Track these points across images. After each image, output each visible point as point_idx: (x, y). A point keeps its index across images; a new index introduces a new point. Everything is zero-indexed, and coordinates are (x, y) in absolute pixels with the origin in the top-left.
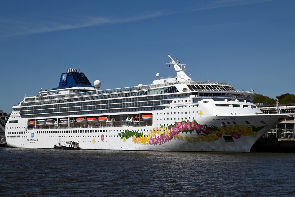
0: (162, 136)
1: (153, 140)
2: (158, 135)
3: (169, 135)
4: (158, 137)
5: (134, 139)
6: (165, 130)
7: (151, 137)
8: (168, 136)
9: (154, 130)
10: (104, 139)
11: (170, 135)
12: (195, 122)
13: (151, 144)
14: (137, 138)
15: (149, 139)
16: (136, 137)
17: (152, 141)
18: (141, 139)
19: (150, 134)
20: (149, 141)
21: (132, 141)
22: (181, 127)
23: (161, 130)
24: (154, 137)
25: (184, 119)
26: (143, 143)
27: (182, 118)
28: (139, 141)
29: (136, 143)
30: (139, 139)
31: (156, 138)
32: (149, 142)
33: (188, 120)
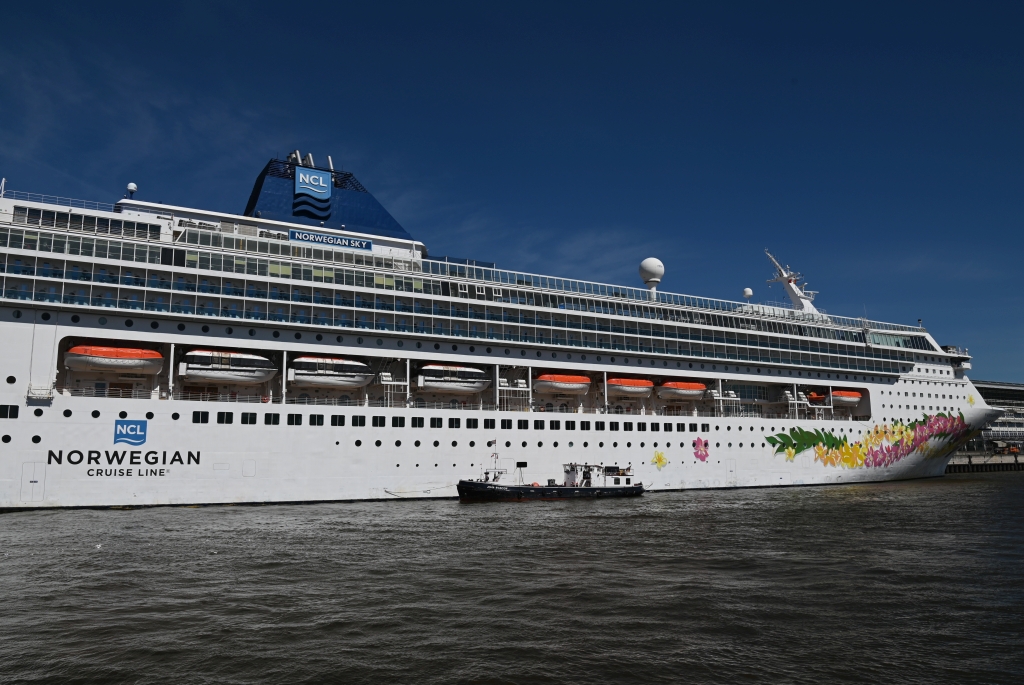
0: (896, 445)
1: (875, 455)
2: (887, 443)
3: (910, 444)
4: (888, 449)
5: (821, 452)
6: (905, 433)
7: (871, 448)
8: (908, 445)
9: (877, 432)
10: (707, 455)
11: (913, 444)
12: (961, 417)
13: (868, 465)
14: (830, 451)
15: (864, 454)
16: (826, 448)
17: (871, 458)
18: (842, 454)
19: (867, 440)
20: (864, 458)
21: (816, 459)
22: (936, 427)
23: (894, 432)
24: (878, 449)
25: (941, 411)
26: (849, 464)
27: (938, 408)
28: (837, 457)
29: (829, 464)
30: (835, 454)
31: (882, 451)
32: (865, 461)
33: (949, 413)
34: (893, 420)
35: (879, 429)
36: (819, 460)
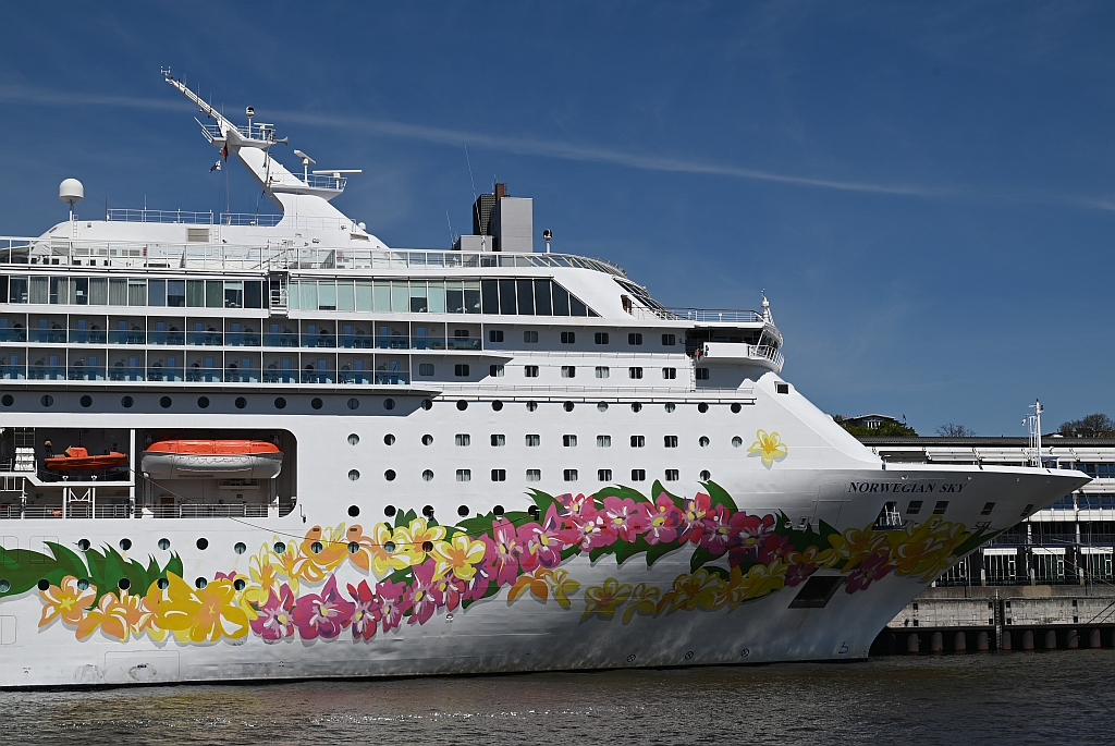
0: (400, 582)
1: (300, 608)
2: (356, 576)
3: (466, 574)
4: (361, 592)
5: (67, 603)
6: (439, 547)
7: (285, 589)
8: (455, 581)
9: (317, 546)
11: (477, 576)
12: (717, 497)
13: (270, 635)
14: (108, 598)
15: (255, 606)
16: (92, 593)
17: (284, 617)
18: (158, 608)
19: (267, 569)
20: (253, 615)
21: (45, 623)
22: (592, 527)
23: (391, 545)
24: (318, 591)
25: (621, 479)
26: (185, 634)
27: (604, 475)
28: (132, 616)
29: (98, 634)
30: (128, 606)
31: (335, 597)
32: (258, 625)
33: (657, 486)
34: (390, 511)
35: (325, 538)
36: (59, 624)
